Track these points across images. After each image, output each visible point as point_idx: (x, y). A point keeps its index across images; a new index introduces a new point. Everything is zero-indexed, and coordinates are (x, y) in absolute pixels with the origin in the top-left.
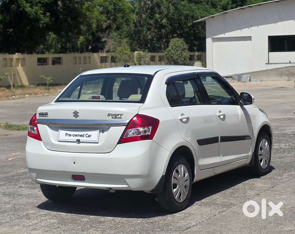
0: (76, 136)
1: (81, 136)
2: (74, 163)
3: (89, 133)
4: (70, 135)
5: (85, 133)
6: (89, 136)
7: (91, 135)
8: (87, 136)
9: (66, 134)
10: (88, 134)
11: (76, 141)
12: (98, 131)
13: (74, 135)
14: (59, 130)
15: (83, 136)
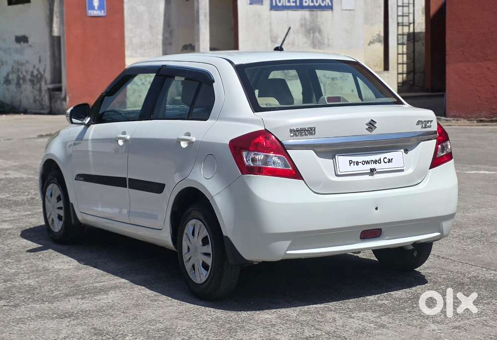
0: (368, 162)
1: (375, 162)
2: (377, 209)
3: (389, 155)
4: (357, 163)
5: (382, 156)
6: (390, 161)
7: (392, 159)
8: (386, 160)
9: (351, 162)
10: (387, 158)
11: (369, 171)
12: (403, 150)
13: (363, 163)
14: (336, 157)
15: (379, 161)
